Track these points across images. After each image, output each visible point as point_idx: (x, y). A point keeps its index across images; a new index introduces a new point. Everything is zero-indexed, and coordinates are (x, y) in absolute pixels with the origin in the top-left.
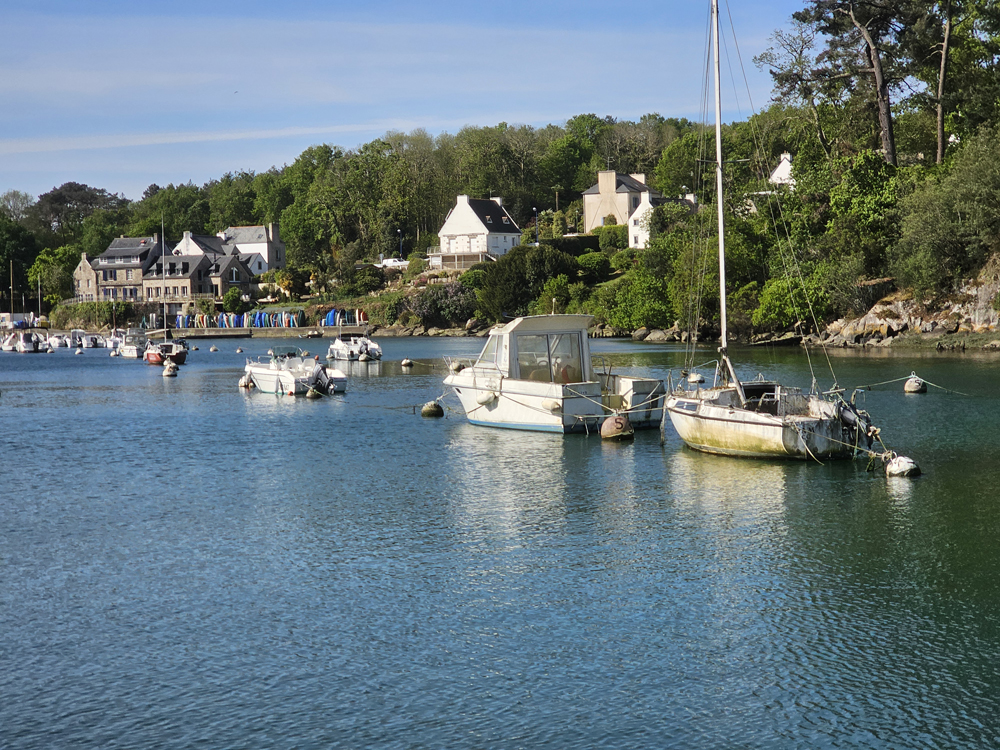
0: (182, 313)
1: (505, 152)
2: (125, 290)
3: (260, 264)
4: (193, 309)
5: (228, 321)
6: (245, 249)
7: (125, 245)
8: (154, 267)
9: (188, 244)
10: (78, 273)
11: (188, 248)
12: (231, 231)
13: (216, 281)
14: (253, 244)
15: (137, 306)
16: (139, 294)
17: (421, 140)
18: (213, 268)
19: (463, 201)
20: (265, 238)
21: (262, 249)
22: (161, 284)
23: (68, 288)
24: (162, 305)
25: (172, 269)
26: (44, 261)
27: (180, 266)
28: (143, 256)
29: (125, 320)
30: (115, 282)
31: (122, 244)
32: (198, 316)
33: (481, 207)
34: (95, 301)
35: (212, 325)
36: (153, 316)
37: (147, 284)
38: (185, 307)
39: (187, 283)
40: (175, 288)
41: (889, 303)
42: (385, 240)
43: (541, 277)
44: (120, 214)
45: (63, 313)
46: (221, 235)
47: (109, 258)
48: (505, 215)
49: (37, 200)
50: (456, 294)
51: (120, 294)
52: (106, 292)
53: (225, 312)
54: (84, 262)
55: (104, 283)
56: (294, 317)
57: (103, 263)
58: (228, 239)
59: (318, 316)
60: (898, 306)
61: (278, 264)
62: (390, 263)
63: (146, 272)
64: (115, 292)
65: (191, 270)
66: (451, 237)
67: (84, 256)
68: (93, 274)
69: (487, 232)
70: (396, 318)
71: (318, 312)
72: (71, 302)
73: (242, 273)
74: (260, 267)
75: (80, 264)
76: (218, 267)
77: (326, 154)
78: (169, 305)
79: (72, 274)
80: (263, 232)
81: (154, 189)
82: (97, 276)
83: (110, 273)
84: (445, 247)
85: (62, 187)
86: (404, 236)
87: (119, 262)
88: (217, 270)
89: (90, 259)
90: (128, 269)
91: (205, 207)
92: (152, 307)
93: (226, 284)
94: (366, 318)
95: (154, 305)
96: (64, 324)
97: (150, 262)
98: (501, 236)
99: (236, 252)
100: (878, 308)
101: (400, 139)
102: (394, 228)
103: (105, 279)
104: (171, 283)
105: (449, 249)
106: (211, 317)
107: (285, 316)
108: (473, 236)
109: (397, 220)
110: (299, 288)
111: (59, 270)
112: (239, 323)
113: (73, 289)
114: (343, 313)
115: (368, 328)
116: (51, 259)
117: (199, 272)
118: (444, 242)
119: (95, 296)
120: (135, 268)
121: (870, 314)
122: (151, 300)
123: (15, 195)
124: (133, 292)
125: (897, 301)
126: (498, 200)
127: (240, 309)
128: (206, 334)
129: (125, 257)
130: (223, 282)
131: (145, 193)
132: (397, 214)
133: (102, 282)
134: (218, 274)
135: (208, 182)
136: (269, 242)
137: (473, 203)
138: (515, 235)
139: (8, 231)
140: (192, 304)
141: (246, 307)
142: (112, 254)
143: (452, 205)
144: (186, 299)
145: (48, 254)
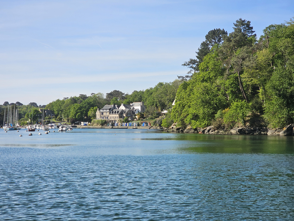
3: (138, 111)
5: (124, 124)
9: (122, 107)
16: (108, 118)
21: (139, 108)
22: (113, 116)
25: (115, 113)
26: (91, 110)
28: (110, 109)
30: (104, 115)
31: (106, 107)
32: (119, 123)
35: (121, 125)
37: (110, 116)
39: (118, 116)
45: (93, 122)
54: (98, 111)
57: (102, 111)
58: (133, 105)
59: (141, 124)
64: (104, 118)
67: (98, 109)
68: (100, 113)
70: (155, 125)
77: (160, 85)
79: (95, 113)
80: (140, 104)
92: (110, 121)
93: (127, 116)
94: (150, 125)
96: (93, 125)
97: (111, 111)
99: (133, 108)
107: (135, 124)
113: (96, 117)
114: (146, 123)
117: (121, 113)
119: (100, 118)
120: (108, 112)
134: (125, 114)
142: (104, 109)
144: (117, 119)
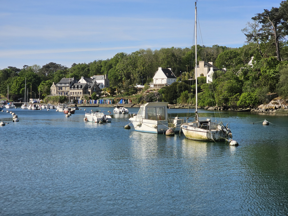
0: (80, 100)
1: (173, 55)
2: (64, 93)
3: (102, 86)
4: (83, 98)
5: (92, 102)
6: (98, 82)
7: (65, 80)
8: (73, 86)
9: (82, 80)
10: (52, 88)
11: (82, 81)
12: (95, 76)
13: (90, 91)
14: (100, 80)
15: (68, 97)
16: (68, 94)
17: (149, 51)
18: (89, 87)
19: (160, 69)
20: (104, 79)
21: (103, 82)
22: (75, 91)
23: (49, 92)
24: (75, 97)
25: (78, 87)
26: (43, 84)
27: (80, 86)
28: (70, 83)
29: (64, 101)
30: (62, 91)
31: (64, 80)
32: (84, 100)
33: (165, 71)
34: (56, 96)
35: (88, 103)
36: (72, 100)
37: (71, 91)
38: (81, 98)
39: (82, 91)
40: (78, 92)
41: (276, 100)
42: (138, 80)
43: (181, 91)
44: (65, 71)
45: (47, 99)
46: (92, 78)
47: (60, 84)
48: (172, 73)
49: (42, 67)
50: (157, 95)
51: (63, 94)
52: (59, 93)
53: (92, 99)
54: (53, 85)
55: (59, 91)
56: (111, 101)
57: (59, 85)
58: (94, 79)
59: (118, 101)
60: (278, 101)
61: (107, 86)
62: (139, 86)
63: (71, 88)
64: (62, 93)
65: (83, 88)
66: (157, 79)
67: (53, 83)
68: (56, 88)
69: (167, 78)
70: (140, 102)
71: (118, 100)
72: (49, 96)
73: (97, 88)
74: (102, 87)
75: (52, 85)
76: (90, 86)
77: (122, 55)
78: (76, 97)
79: (50, 88)
80: (104, 77)
81: (75, 64)
82: (57, 89)
83: (61, 88)
84: (155, 82)
85: (49, 64)
86: (143, 78)
87: (63, 85)
88: (90, 88)
89: (55, 84)
90: (66, 87)
91: (88, 70)
92: (71, 98)
93: (92, 91)
94: (131, 102)
95: (72, 97)
96: (47, 102)
98: (171, 79)
99: (96, 82)
100: (272, 101)
101: (143, 51)
102: (141, 76)
103: (59, 90)
104: (77, 91)
105: (156, 82)
106: (88, 101)
107: (108, 101)
108: (163, 79)
109: (142, 74)
110: (113, 93)
111: (46, 87)
112: (95, 103)
113: (50, 92)
114: (125, 100)
115: (132, 104)
116: (44, 84)
117: (85, 88)
118: (154, 80)
119: (56, 94)
120: (67, 87)
121: (270, 103)
122: (71, 96)
123: (36, 66)
124: (67, 93)
125: (278, 100)
126: (170, 69)
127: (96, 98)
128: (86, 105)
129: (65, 83)
130: (91, 91)
131: (72, 66)
132: (141, 72)
133: (58, 90)
134: (90, 89)
135: (90, 63)
136: (105, 80)
137: (163, 70)
138: (175, 79)
139: (33, 76)
140: (83, 97)
141: (98, 98)
142: (61, 83)
143: (157, 70)
144: (81, 95)
145: (44, 82)
